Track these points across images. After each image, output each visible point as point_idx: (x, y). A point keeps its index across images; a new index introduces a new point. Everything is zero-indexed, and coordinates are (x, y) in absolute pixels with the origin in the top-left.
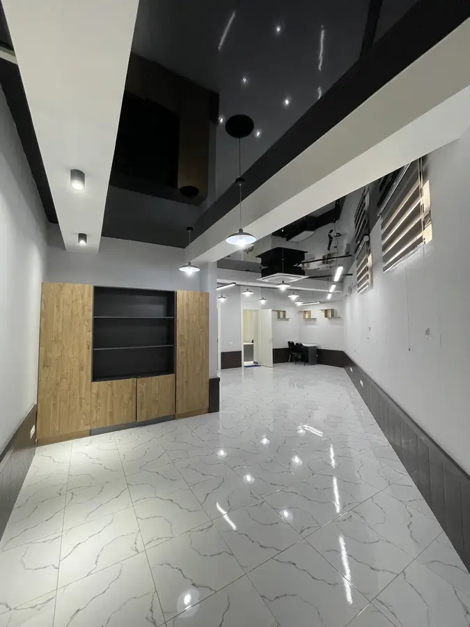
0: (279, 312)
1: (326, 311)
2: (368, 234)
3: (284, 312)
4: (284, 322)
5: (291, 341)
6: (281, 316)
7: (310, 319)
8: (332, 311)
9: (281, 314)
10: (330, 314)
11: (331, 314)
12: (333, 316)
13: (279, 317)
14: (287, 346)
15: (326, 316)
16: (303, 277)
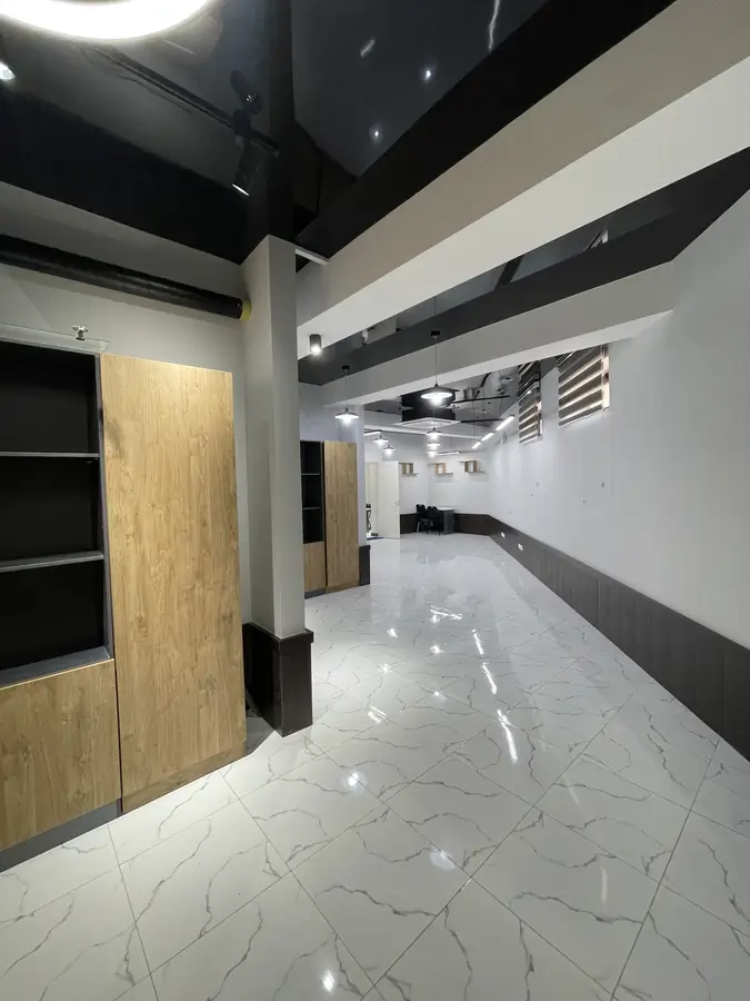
0: (404, 465)
1: (467, 463)
2: (539, 380)
3: (411, 465)
4: (411, 478)
5: (420, 503)
6: (407, 469)
7: (444, 474)
8: (475, 462)
9: (408, 466)
10: (471, 468)
11: (473, 468)
12: (475, 470)
13: (404, 472)
14: (414, 511)
15: (467, 470)
16: (453, 422)
